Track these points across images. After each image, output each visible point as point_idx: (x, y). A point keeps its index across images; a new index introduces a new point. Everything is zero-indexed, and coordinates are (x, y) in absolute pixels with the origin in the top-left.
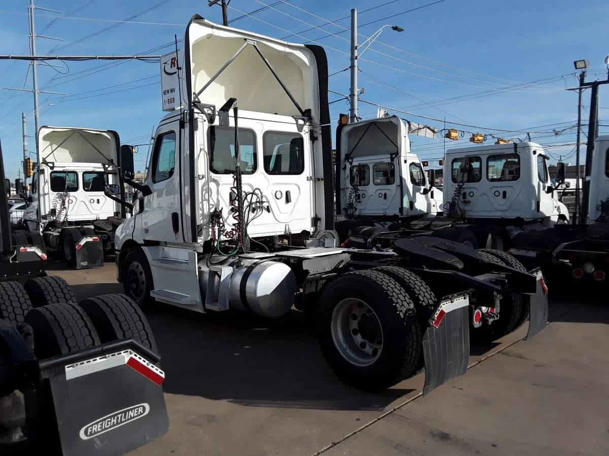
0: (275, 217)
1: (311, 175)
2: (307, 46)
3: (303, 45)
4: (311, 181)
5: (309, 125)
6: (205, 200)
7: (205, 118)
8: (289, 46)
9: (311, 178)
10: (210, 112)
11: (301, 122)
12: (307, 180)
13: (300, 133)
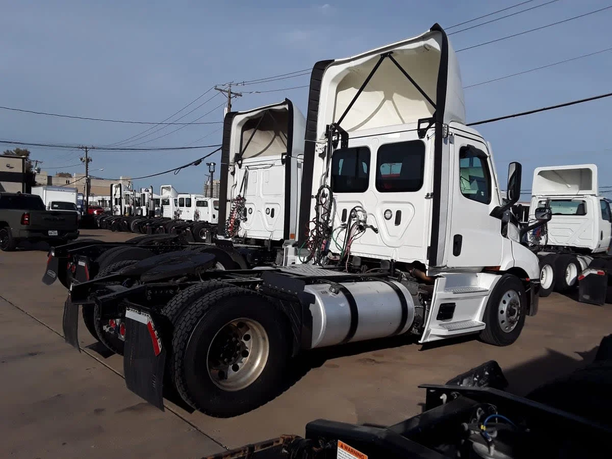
0: (382, 239)
1: (432, 192)
2: (432, 29)
3: (429, 31)
4: (432, 199)
5: (435, 127)
9: (432, 195)
11: (424, 126)
12: (426, 198)
13: (422, 139)
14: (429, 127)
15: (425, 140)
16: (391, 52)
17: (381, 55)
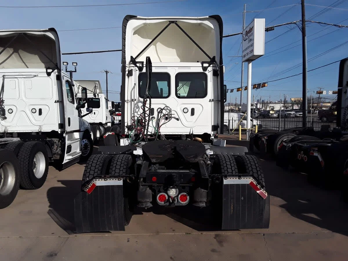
0: (182, 124)
1: (213, 98)
2: (210, 17)
3: (208, 17)
4: (213, 102)
5: (212, 67)
6: (136, 112)
7: (137, 69)
8: (200, 19)
9: (213, 100)
10: (141, 65)
11: (206, 65)
12: (209, 101)
13: (205, 72)
14: (209, 66)
15: (207, 72)
16: (176, 21)
17: (169, 21)
